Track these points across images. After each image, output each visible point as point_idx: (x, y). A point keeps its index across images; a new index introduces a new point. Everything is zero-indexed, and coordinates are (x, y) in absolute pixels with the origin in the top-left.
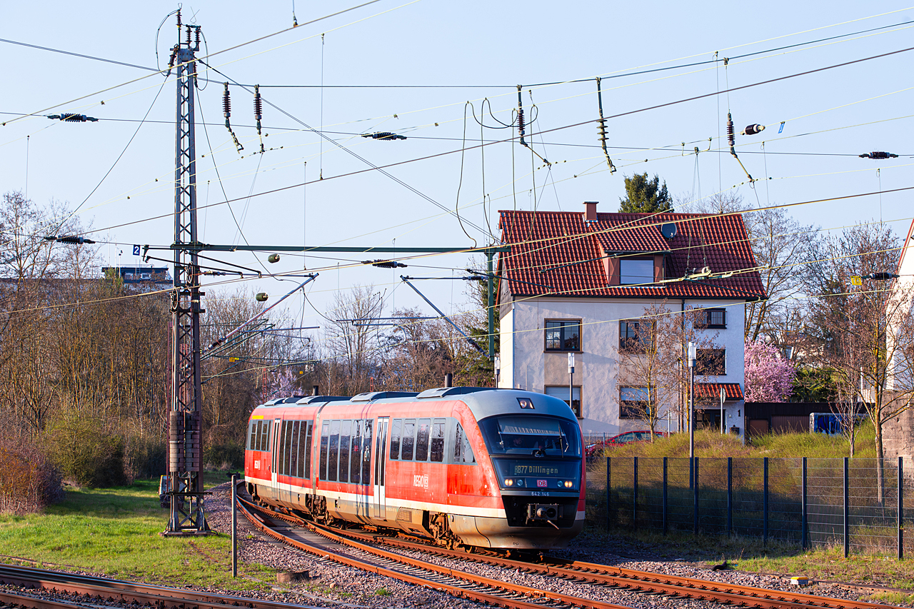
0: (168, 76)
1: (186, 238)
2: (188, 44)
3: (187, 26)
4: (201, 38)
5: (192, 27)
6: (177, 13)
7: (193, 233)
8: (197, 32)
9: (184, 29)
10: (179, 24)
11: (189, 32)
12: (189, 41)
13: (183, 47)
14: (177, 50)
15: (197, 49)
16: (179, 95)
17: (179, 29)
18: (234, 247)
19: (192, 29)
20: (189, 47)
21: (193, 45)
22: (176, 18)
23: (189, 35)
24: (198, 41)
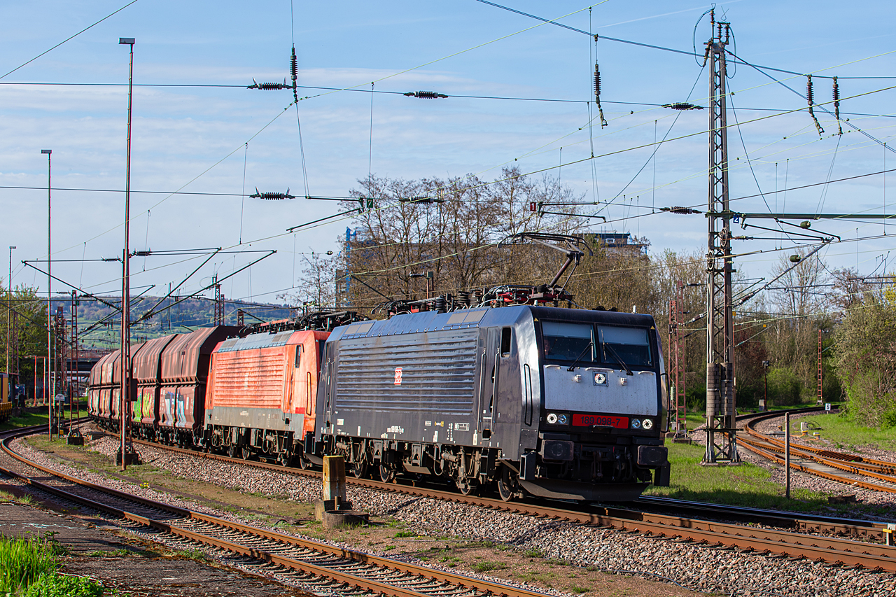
0: (704, 66)
1: (719, 208)
2: (720, 39)
3: (718, 23)
4: (730, 34)
5: (723, 24)
6: (711, 12)
7: (725, 204)
8: (727, 28)
9: (717, 25)
10: (713, 22)
11: (720, 28)
12: (720, 36)
13: (716, 41)
14: (711, 43)
15: (727, 43)
16: (713, 82)
17: (713, 26)
18: (818, 215)
19: (722, 26)
20: (720, 41)
21: (724, 39)
22: (710, 16)
23: (720, 31)
24: (728, 36)
